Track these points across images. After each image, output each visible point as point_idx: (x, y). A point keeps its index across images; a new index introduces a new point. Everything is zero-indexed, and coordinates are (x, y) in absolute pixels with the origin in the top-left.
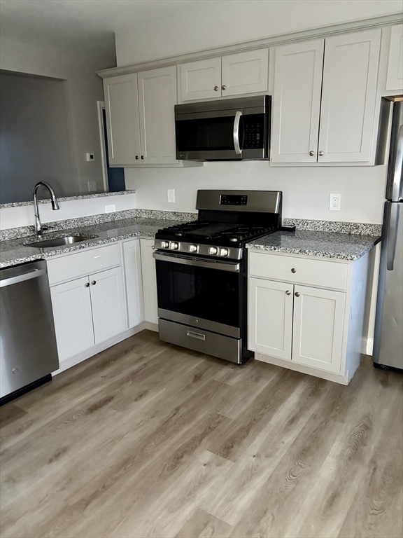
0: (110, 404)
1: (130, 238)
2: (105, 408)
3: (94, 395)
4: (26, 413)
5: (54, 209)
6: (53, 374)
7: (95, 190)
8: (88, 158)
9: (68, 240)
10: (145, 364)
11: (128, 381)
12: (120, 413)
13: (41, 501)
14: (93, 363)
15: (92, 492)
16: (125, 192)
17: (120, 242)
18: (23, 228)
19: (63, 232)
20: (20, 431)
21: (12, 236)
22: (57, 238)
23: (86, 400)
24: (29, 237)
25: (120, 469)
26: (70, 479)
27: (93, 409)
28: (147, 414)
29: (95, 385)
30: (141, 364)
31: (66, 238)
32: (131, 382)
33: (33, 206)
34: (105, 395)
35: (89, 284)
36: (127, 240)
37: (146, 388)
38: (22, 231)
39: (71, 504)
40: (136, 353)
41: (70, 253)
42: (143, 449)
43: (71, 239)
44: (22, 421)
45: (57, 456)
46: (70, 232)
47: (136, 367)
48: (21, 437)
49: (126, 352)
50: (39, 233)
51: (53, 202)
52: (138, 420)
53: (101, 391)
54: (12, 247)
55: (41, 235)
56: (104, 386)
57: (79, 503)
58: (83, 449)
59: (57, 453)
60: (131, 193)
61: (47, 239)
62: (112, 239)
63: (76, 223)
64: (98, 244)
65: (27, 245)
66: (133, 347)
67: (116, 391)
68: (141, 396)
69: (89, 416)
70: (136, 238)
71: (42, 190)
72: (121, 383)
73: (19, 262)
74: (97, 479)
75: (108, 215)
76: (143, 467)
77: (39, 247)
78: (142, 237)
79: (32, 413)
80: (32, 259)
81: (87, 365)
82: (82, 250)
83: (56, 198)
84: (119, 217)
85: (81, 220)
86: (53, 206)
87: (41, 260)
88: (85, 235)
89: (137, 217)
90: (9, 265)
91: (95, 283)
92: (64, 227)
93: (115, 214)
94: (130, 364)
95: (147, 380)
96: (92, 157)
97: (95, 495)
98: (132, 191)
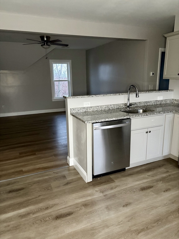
0: (151, 189)
1: (170, 113)
2: (149, 191)
3: (144, 183)
4: (115, 182)
5: (136, 97)
6: (126, 168)
7: (152, 89)
8: (151, 74)
9: (140, 111)
10: (170, 175)
11: (161, 181)
12: (156, 196)
13: (119, 223)
14: (143, 167)
15: (142, 228)
16: (169, 91)
17: (165, 114)
18: (122, 104)
19: (138, 107)
20: (112, 189)
21: (117, 107)
22: (135, 110)
23: (140, 184)
24: (123, 108)
25: (155, 223)
26: (132, 218)
27: (143, 189)
28: (170, 200)
29: (144, 178)
30: (168, 174)
31: (139, 110)
32: (162, 182)
33: (127, 95)
34: (149, 185)
35: (147, 132)
36: (168, 113)
37: (170, 187)
38: (121, 105)
39: (132, 229)
40: (165, 168)
41: (142, 117)
42: (167, 217)
43: (141, 111)
44: (113, 185)
45: (126, 205)
46: (141, 107)
47: (164, 175)
48: (112, 191)
49: (160, 167)
50: (128, 107)
51: (136, 94)
52: (165, 202)
53: (147, 182)
54: (117, 112)
55: (129, 107)
56: (149, 180)
57: (136, 231)
58: (138, 206)
59: (127, 203)
60: (171, 91)
61: (131, 110)
62: (161, 113)
63: (144, 104)
64: (154, 114)
65: (123, 111)
66: (163, 165)
67: (154, 184)
68: (167, 190)
69: (141, 192)
70: (172, 113)
71: (132, 89)
72: (157, 181)
73: (121, 119)
74: (144, 223)
75: (159, 101)
76: (167, 226)
77: (127, 113)
78: (176, 113)
79: (117, 182)
80: (126, 118)
81: (141, 168)
82: (147, 116)
83: (138, 92)
84: (164, 102)
85: (146, 102)
86: (136, 95)
87: (129, 119)
88: (148, 109)
89: (172, 103)
90: (117, 119)
91: (150, 132)
92: (139, 105)
93: (162, 101)
94: (161, 173)
95: (170, 183)
96: (153, 74)
97: (143, 230)
98: (172, 90)
